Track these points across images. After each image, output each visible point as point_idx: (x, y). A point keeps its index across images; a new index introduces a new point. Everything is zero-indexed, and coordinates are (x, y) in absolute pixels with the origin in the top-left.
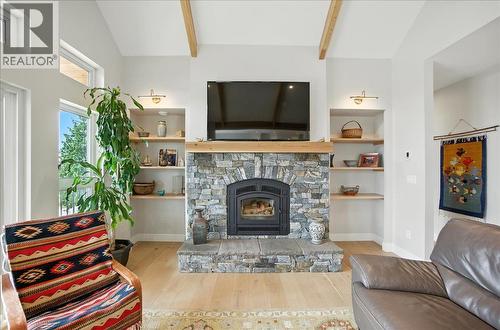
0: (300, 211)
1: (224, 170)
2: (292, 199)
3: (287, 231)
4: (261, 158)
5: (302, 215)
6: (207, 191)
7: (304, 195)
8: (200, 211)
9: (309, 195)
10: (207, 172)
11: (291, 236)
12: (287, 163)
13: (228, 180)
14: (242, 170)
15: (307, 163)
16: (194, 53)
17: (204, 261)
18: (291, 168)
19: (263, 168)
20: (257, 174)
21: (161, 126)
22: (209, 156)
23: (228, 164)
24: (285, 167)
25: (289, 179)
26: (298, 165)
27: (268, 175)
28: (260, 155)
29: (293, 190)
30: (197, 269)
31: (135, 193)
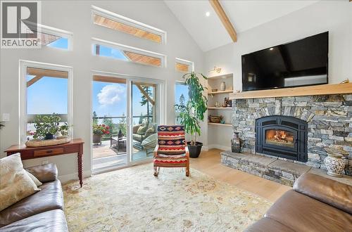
0: (319, 145)
1: (254, 110)
2: (309, 134)
3: (305, 159)
4: (281, 101)
5: (322, 149)
6: (244, 122)
7: (323, 132)
8: (237, 133)
9: (330, 132)
10: (244, 110)
11: (308, 164)
12: (304, 104)
13: (256, 115)
14: (266, 109)
15: (327, 103)
16: (235, 40)
17: (234, 161)
18: (309, 108)
19: (282, 108)
20: (277, 112)
21: (222, 85)
22: (244, 101)
23: (256, 105)
24: (303, 108)
25: (307, 116)
26: (316, 105)
27: (287, 113)
28: (280, 99)
29: (311, 126)
30: (230, 165)
31: (211, 122)
